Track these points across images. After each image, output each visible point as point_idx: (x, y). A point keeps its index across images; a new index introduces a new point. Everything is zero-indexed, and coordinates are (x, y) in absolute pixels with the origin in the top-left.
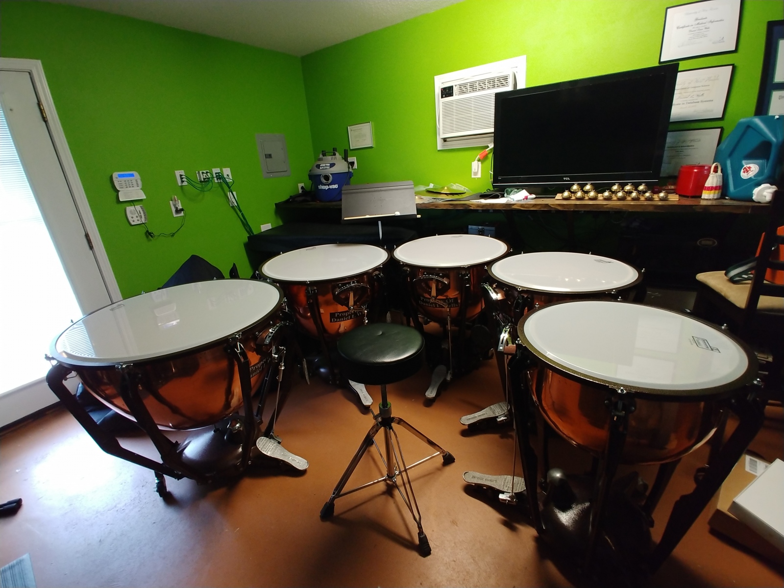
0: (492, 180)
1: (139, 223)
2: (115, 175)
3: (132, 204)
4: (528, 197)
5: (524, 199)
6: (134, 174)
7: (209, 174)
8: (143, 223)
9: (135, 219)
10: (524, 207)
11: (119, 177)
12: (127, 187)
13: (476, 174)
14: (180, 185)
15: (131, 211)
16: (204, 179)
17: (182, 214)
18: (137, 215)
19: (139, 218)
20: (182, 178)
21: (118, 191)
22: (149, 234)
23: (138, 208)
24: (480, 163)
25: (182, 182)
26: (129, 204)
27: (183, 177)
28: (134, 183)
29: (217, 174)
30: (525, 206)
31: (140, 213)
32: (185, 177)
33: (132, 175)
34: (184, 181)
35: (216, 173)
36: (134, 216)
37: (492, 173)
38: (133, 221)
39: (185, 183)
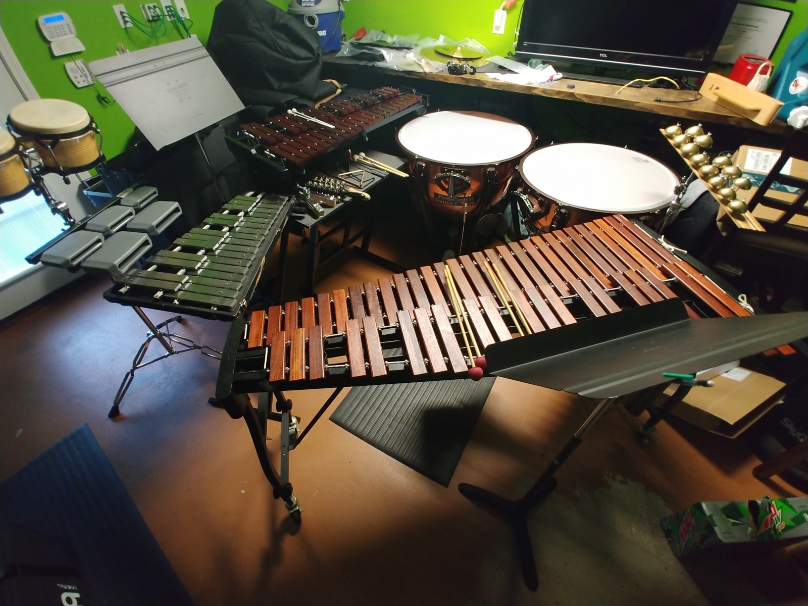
0: (516, 42)
1: (86, 84)
2: (41, 20)
3: (70, 58)
4: (554, 78)
5: (548, 81)
6: (64, 16)
7: (157, 9)
8: (91, 85)
9: (80, 79)
10: (546, 93)
11: (46, 22)
12: (58, 36)
13: (498, 28)
14: (123, 27)
15: (72, 70)
16: (153, 17)
18: (80, 73)
19: (84, 78)
20: (124, 17)
21: (48, 42)
22: (102, 99)
23: (79, 62)
24: (505, 12)
25: (125, 22)
26: (66, 59)
27: (125, 15)
28: (67, 30)
29: (168, 9)
30: (548, 92)
31: (84, 71)
32: (128, 16)
33: (61, 18)
34: (127, 21)
35: (166, 7)
36: (78, 76)
37: (518, 34)
38: (79, 83)
39: (129, 25)
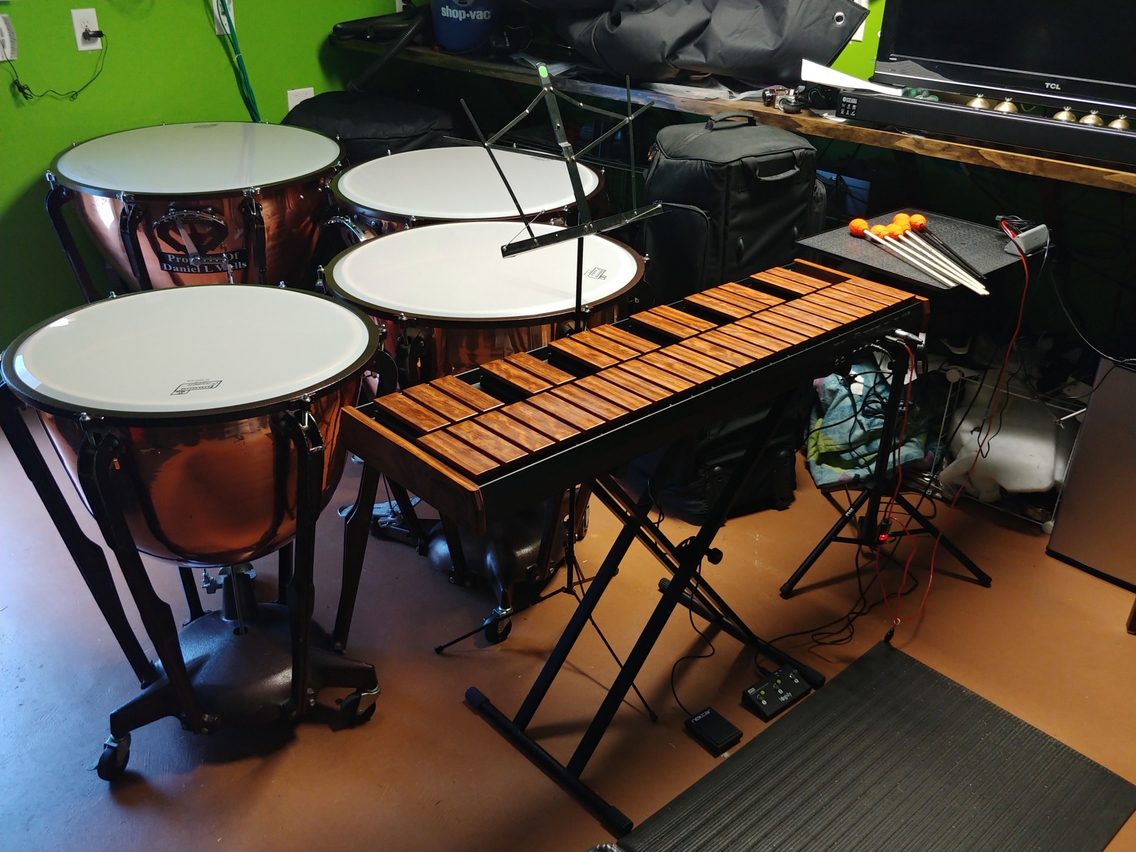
1: (0, 59)
8: (8, 61)
17: (98, 44)
22: (19, 89)
